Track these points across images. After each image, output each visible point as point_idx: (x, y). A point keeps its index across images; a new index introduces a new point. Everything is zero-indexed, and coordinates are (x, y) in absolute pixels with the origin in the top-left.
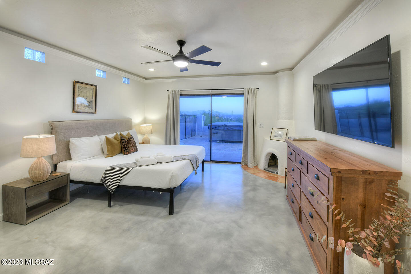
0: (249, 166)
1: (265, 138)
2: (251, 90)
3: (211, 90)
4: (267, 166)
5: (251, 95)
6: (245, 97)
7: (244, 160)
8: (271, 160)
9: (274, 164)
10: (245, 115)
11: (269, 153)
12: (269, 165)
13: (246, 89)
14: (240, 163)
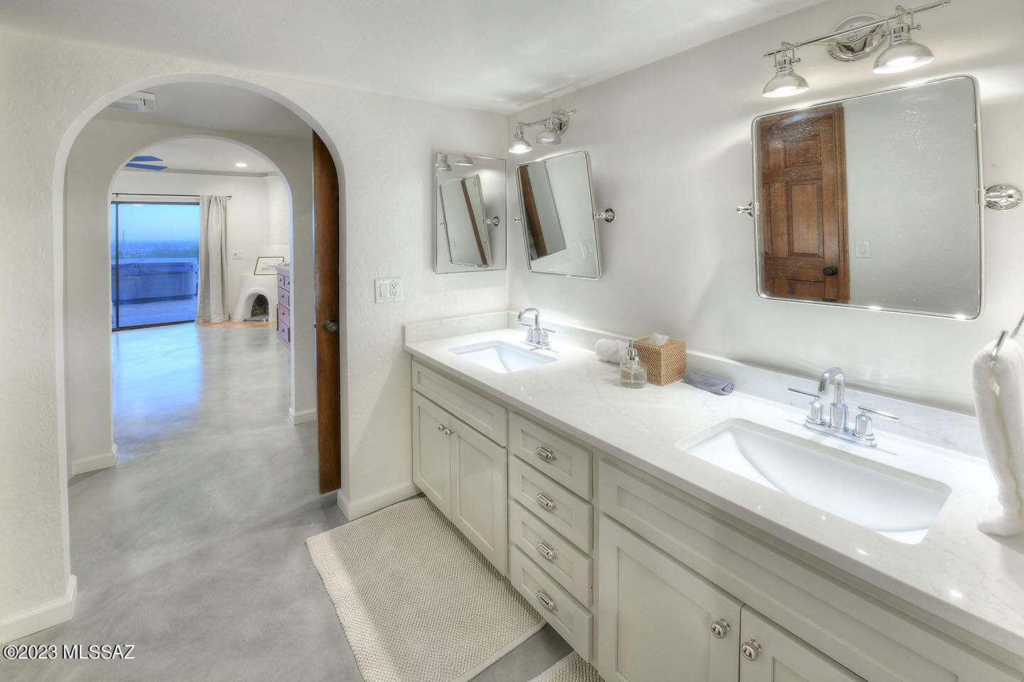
0: (213, 321)
1: (244, 274)
2: (216, 198)
3: (117, 194)
4: (249, 315)
5: (215, 205)
6: (203, 208)
7: (202, 314)
8: (257, 308)
9: (262, 311)
10: (203, 239)
11: (252, 295)
12: (252, 313)
13: (206, 198)
14: (193, 321)
